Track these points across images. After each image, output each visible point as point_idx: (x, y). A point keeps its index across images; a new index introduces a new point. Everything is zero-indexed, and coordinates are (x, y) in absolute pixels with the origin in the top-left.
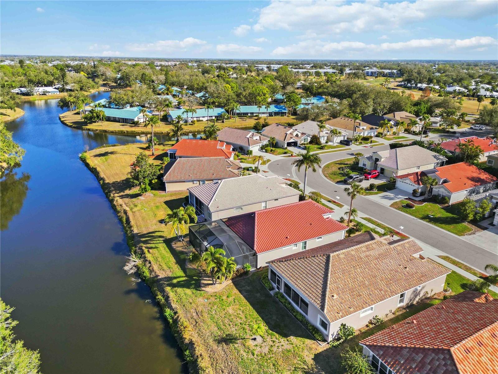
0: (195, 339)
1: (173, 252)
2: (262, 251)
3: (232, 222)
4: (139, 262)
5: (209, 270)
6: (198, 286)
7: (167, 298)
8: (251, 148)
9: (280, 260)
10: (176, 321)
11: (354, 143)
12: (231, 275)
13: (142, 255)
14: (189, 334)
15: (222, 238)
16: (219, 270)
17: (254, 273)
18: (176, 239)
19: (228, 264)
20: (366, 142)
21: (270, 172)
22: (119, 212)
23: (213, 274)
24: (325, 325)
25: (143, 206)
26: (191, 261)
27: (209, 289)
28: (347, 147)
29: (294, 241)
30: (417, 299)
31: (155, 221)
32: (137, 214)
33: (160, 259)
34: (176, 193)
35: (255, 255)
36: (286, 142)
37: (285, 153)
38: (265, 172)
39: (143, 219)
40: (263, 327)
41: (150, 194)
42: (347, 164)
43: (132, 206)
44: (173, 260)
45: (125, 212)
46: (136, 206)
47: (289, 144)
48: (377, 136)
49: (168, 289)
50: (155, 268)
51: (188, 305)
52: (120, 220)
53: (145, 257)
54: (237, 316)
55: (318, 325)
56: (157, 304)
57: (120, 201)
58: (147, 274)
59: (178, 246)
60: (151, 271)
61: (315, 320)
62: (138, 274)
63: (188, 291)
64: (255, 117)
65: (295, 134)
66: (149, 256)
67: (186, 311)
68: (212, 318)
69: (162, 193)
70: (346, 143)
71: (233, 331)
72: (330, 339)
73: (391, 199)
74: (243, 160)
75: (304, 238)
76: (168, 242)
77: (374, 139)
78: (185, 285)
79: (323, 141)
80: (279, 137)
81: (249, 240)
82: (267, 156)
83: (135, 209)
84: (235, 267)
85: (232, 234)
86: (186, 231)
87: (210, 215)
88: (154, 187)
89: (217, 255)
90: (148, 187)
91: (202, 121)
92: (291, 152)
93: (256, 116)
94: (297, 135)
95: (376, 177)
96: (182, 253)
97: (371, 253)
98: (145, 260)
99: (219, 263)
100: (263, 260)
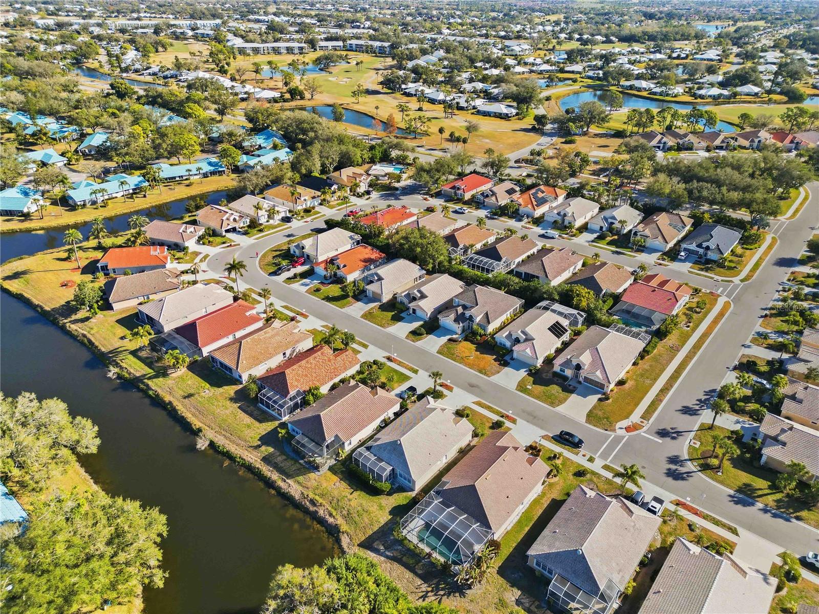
0: (172, 399)
1: (139, 358)
2: (204, 346)
3: (179, 330)
4: (117, 370)
5: (171, 364)
6: (165, 375)
7: (147, 385)
8: (187, 244)
9: (215, 350)
10: (158, 395)
11: (295, 218)
12: (186, 365)
13: (117, 365)
14: (167, 398)
15: (175, 343)
16: (178, 363)
17: (201, 361)
18: (141, 349)
19: (183, 358)
20: (308, 214)
21: (210, 271)
22: (77, 336)
23: (174, 366)
24: (240, 377)
25: (98, 327)
26: (157, 362)
27: (173, 375)
28: (289, 224)
29: (226, 335)
30: (295, 354)
31: (116, 339)
32: (98, 336)
33: (133, 365)
34: (124, 311)
35: (200, 349)
36: (223, 229)
37: (224, 243)
38: (204, 271)
39: (105, 339)
40: (208, 386)
41: (101, 315)
42: (283, 250)
43: (88, 329)
44: (142, 365)
45: (84, 336)
46: (92, 329)
47: (227, 231)
48: (321, 204)
49: (146, 381)
50: (132, 371)
51: (163, 386)
52: (82, 343)
53: (121, 366)
54: (194, 384)
55: (238, 377)
56: (142, 390)
57: (74, 327)
58: (127, 375)
59: (143, 354)
60: (130, 373)
61: (236, 376)
62: (119, 377)
63: (161, 379)
64: (185, 182)
65: (232, 219)
66: (124, 365)
67: (162, 389)
68: (179, 388)
69: (111, 312)
70: (286, 220)
71: (192, 391)
72: (244, 382)
73: (307, 285)
74: (181, 261)
75: (233, 331)
76: (134, 353)
77: (317, 209)
78: (156, 376)
79: (263, 220)
80: (214, 225)
81: (194, 340)
82: (205, 249)
83: (92, 332)
84: (188, 360)
85: (183, 339)
86: (147, 343)
87: (162, 327)
88: (101, 308)
89: (175, 355)
90: (97, 310)
91: (116, 197)
92: (231, 240)
93: (186, 179)
94: (235, 220)
95: (302, 264)
96: (147, 358)
97: (267, 335)
98: (121, 368)
99: (177, 359)
100: (206, 351)
